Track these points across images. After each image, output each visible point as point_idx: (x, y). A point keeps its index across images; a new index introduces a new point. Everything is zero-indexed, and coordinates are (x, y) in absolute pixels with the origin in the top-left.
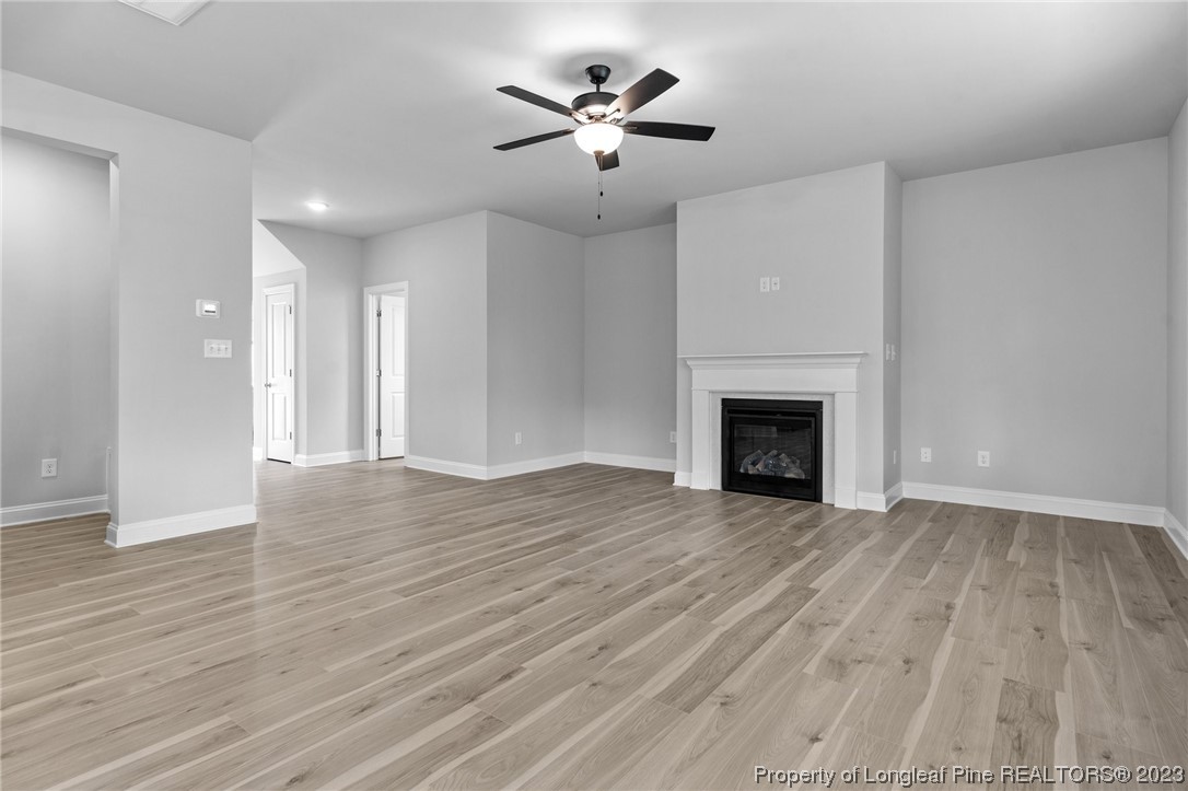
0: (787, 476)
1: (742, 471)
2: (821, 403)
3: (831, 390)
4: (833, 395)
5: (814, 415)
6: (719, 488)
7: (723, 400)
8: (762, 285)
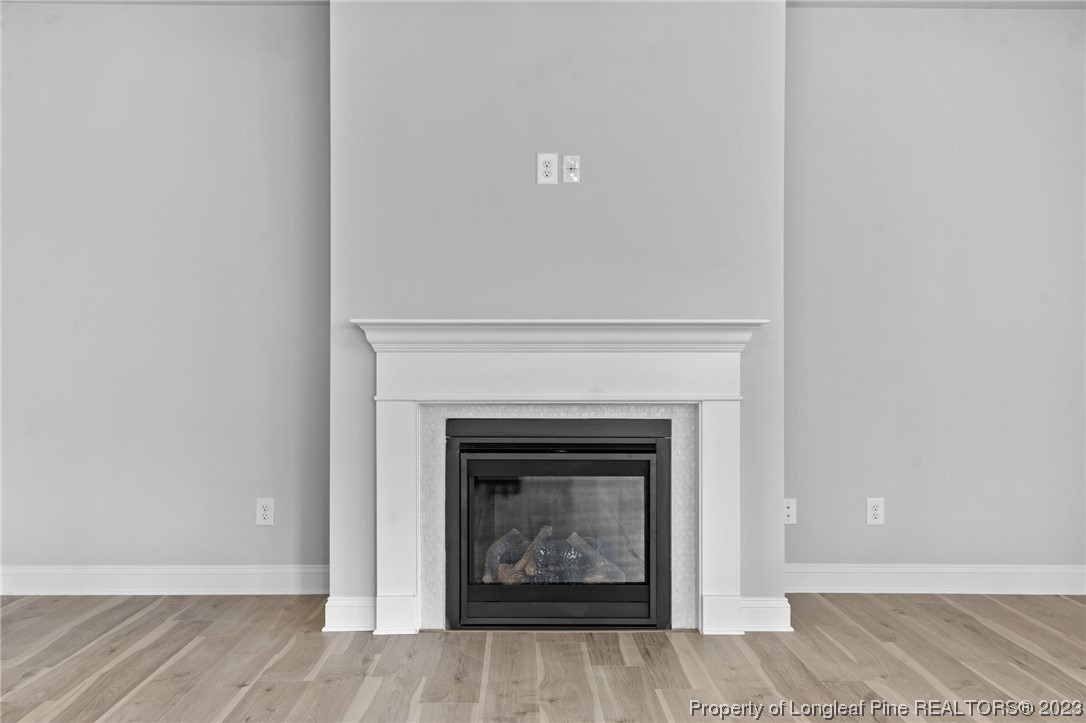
0: (589, 579)
1: (487, 578)
2: (667, 423)
3: (691, 396)
4: (695, 407)
5: (651, 449)
6: (440, 623)
7: (450, 422)
8: (541, 168)
